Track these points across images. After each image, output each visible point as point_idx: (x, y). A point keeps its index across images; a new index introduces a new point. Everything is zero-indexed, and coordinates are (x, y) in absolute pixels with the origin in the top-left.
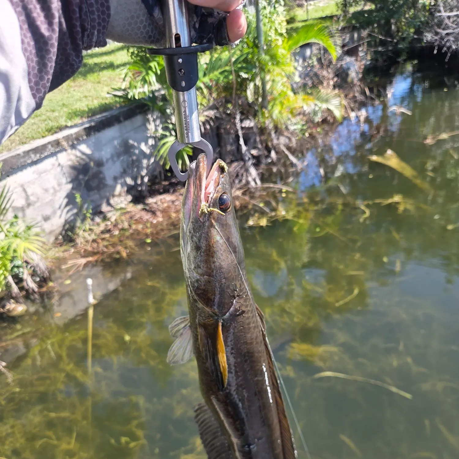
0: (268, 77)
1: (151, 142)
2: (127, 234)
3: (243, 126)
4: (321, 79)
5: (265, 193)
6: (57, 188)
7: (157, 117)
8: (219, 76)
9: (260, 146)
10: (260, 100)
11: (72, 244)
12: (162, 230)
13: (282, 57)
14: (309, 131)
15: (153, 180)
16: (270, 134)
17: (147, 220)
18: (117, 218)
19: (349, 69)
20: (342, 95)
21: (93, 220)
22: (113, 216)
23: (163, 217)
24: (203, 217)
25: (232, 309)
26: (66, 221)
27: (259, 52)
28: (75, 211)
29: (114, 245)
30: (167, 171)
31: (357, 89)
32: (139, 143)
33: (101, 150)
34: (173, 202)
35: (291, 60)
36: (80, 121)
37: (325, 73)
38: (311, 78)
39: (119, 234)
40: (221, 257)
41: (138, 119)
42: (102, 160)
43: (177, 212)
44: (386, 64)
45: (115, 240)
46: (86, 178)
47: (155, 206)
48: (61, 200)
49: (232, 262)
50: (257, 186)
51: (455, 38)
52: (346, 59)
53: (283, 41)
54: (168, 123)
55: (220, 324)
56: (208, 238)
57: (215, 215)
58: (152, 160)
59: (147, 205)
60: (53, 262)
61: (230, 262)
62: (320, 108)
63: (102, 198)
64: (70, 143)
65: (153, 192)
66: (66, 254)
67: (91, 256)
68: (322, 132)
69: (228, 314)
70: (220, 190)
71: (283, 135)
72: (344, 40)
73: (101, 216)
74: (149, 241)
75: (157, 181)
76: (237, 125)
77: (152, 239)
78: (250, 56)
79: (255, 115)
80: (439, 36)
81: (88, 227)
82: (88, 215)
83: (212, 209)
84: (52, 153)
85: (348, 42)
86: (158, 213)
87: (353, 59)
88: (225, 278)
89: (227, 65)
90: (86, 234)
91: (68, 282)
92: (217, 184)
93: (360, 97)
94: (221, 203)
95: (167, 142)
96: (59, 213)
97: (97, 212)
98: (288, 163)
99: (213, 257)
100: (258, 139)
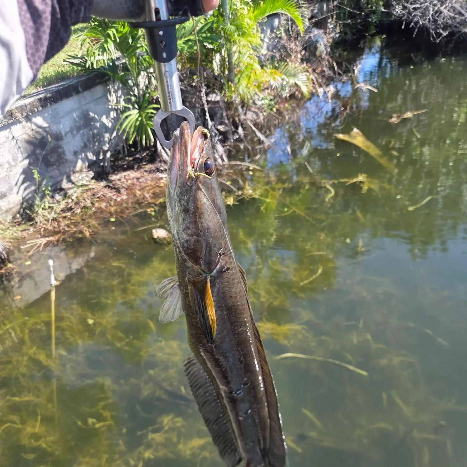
0: (234, 49)
1: (113, 114)
2: (90, 212)
3: (209, 99)
4: (289, 51)
5: (232, 171)
6: (13, 164)
7: (118, 88)
8: (183, 45)
9: (227, 121)
10: (227, 72)
11: (31, 223)
12: (127, 208)
13: (248, 27)
14: (277, 106)
15: (116, 155)
16: (237, 109)
17: (110, 197)
18: (79, 195)
19: (317, 42)
20: (310, 70)
21: (52, 197)
22: (74, 193)
23: (127, 195)
24: (190, 181)
25: (218, 266)
26: (23, 198)
27: (224, 20)
28: (33, 188)
29: (76, 224)
30: (131, 146)
31: (325, 63)
32: (100, 116)
33: (59, 123)
34: (138, 179)
35: (257, 31)
36: (35, 91)
37: (292, 45)
38: (279, 51)
39: (81, 211)
40: (208, 218)
41: (98, 90)
42: (60, 133)
43: (142, 189)
44: (355, 37)
45: (78, 218)
46: (44, 153)
47: (119, 182)
48: (18, 176)
49: (218, 223)
50: (224, 163)
51: (422, 13)
52: (314, 31)
53: (249, 11)
54: (130, 95)
55: (209, 281)
56: (195, 200)
57: (201, 179)
58: (114, 134)
59: (111, 181)
60: (10, 242)
61: (216, 222)
62: (288, 83)
63: (62, 174)
64: (25, 114)
65: (116, 169)
66: (25, 234)
67: (52, 236)
68: (290, 107)
69: (215, 271)
70: (205, 156)
71: (250, 110)
72: (312, 11)
73: (62, 193)
74: (113, 220)
75: (121, 156)
76: (203, 99)
77: (116, 218)
78: (215, 25)
79: (221, 89)
80: (407, 11)
81: (47, 205)
82: (47, 192)
83: (199, 173)
84: (4, 125)
85: (317, 13)
86: (122, 191)
87: (321, 31)
88: (212, 238)
89: (191, 34)
90: (46, 213)
91: (29, 263)
92: (201, 150)
93: (328, 72)
94: (206, 168)
95: (130, 115)
96: (16, 189)
97: (58, 189)
98: (256, 139)
99: (200, 218)
100: (224, 114)
